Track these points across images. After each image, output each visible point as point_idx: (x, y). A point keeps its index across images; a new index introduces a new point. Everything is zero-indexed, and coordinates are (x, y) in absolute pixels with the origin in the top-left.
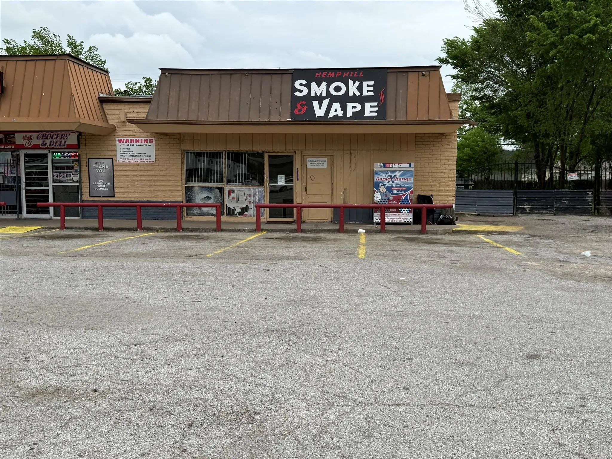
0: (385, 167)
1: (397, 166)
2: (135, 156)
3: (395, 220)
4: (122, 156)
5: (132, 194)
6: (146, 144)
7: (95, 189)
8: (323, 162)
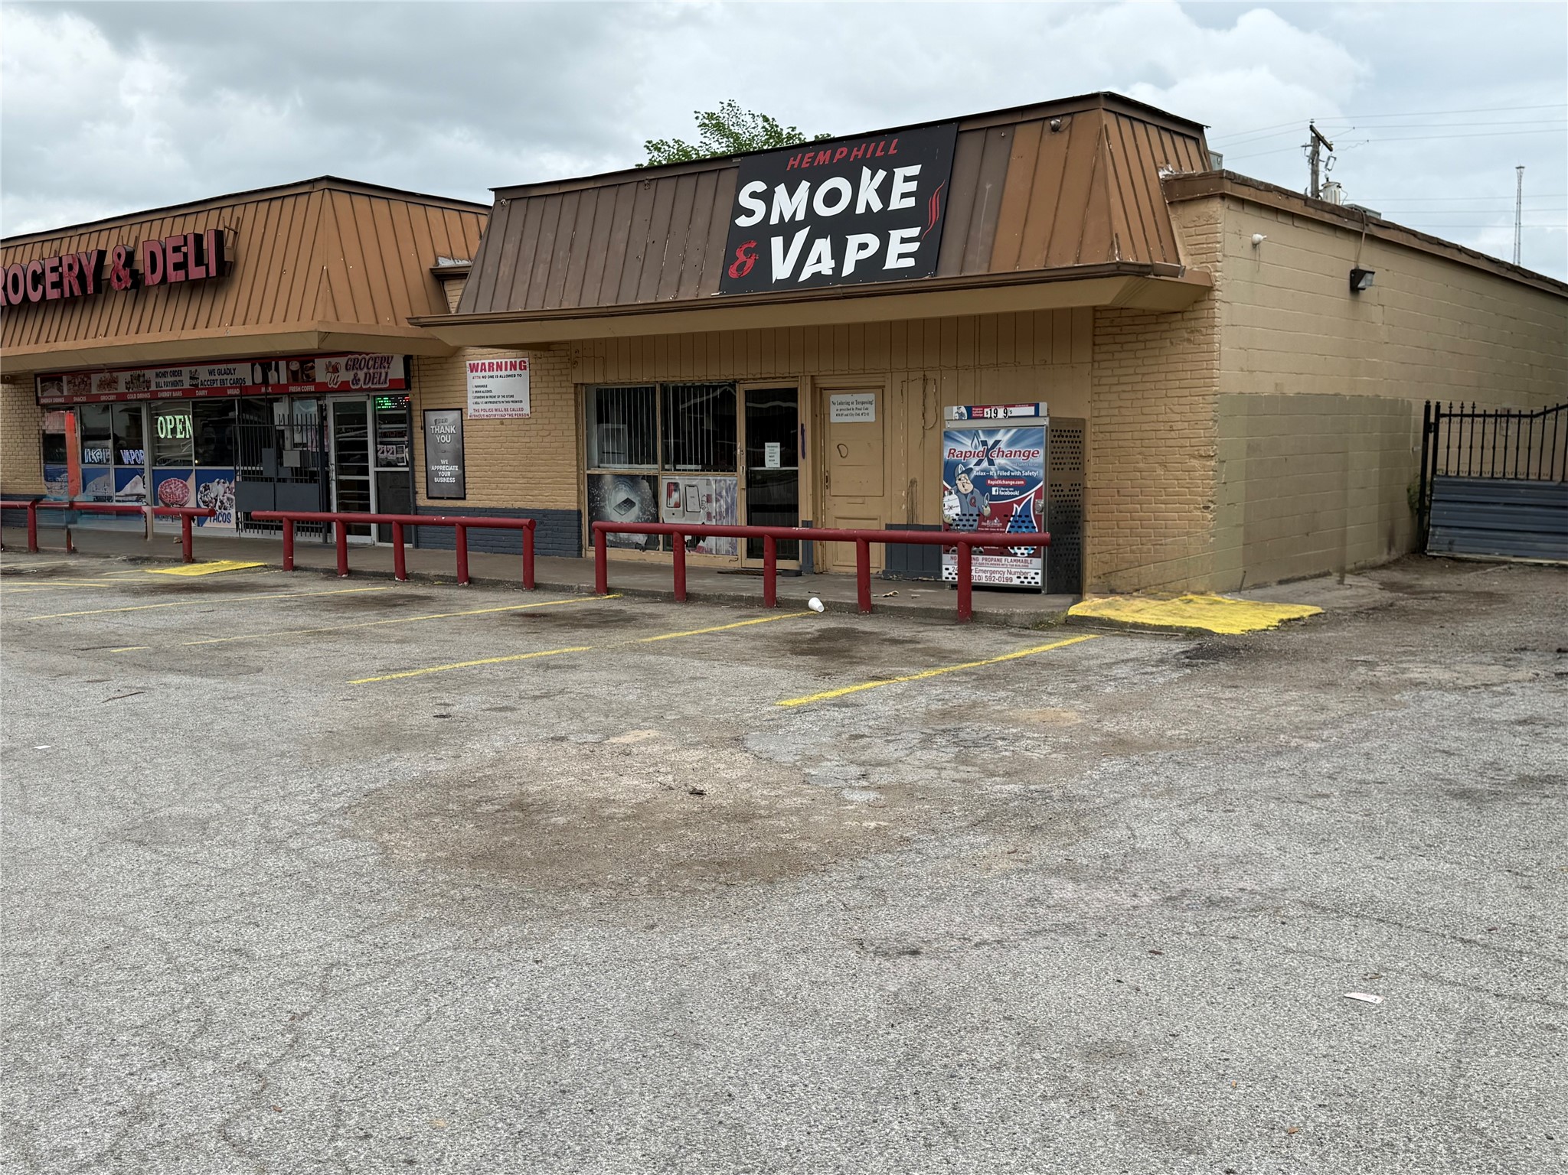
0: (970, 417)
1: (1001, 413)
2: (496, 402)
3: (997, 576)
4: (476, 403)
5: (494, 492)
6: (513, 372)
7: (436, 480)
8: (866, 406)
